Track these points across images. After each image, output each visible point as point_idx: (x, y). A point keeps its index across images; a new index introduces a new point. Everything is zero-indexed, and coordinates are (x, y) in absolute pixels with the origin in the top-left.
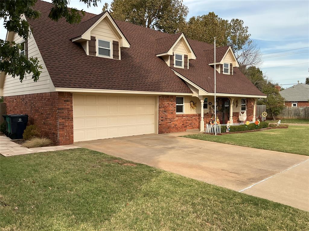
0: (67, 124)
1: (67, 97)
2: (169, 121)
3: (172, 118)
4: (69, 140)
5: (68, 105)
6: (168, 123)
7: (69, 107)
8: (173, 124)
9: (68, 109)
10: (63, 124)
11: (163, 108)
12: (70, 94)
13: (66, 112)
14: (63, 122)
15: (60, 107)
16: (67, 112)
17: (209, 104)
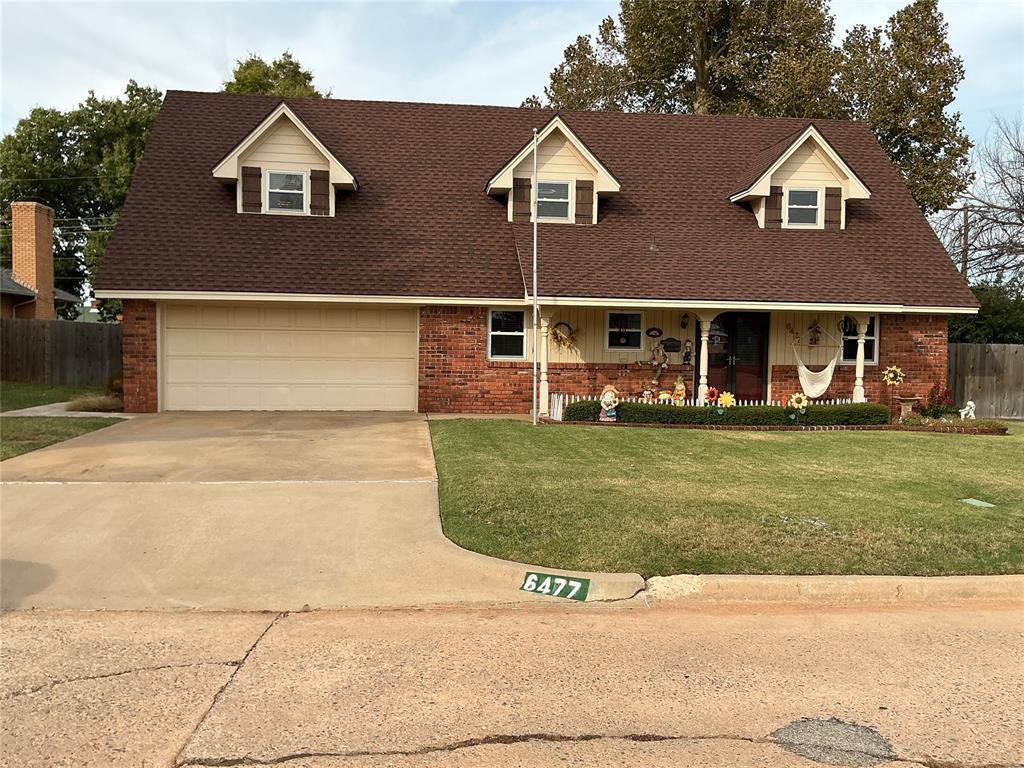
0: (141, 369)
1: (143, 311)
2: (457, 379)
3: (471, 372)
4: (146, 403)
5: (144, 328)
6: (454, 384)
7: (147, 331)
8: (476, 388)
9: (144, 335)
10: (133, 369)
11: (435, 341)
12: (151, 305)
13: (138, 342)
14: (134, 364)
15: (129, 332)
16: (141, 342)
17: (648, 333)
